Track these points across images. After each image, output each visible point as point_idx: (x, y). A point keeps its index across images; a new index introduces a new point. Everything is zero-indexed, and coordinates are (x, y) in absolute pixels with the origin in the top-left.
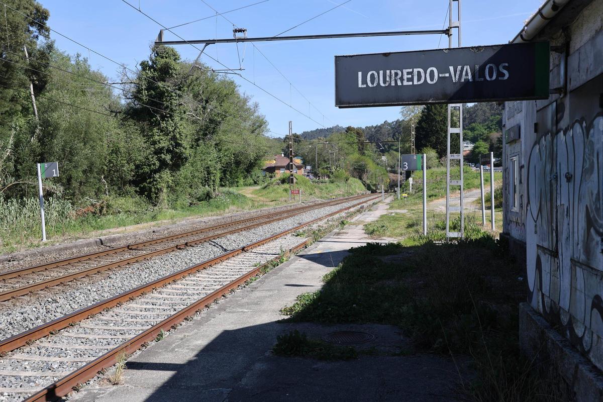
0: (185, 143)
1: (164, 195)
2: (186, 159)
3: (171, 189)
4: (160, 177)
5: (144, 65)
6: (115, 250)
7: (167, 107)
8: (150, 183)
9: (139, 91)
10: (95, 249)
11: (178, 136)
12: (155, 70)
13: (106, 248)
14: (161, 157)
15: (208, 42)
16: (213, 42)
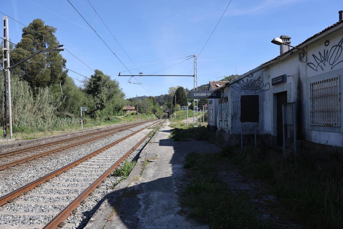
0: (105, 101)
3: (100, 116)
4: (97, 112)
5: (92, 76)
6: (101, 132)
7: (100, 90)
8: (93, 114)
9: (91, 84)
10: (97, 131)
11: (103, 99)
12: (96, 78)
13: (99, 131)
14: (97, 106)
15: (132, 76)
16: (134, 76)
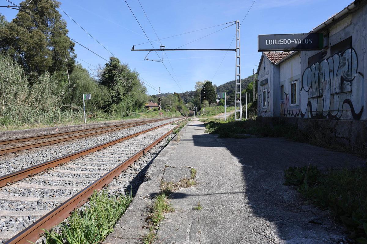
0: (122, 94)
1: (113, 113)
2: (122, 100)
3: (116, 111)
4: (112, 106)
5: (107, 65)
6: (110, 127)
7: (115, 80)
8: (108, 108)
9: (105, 74)
10: (104, 126)
11: (119, 91)
12: (111, 66)
13: (107, 126)
14: (113, 99)
